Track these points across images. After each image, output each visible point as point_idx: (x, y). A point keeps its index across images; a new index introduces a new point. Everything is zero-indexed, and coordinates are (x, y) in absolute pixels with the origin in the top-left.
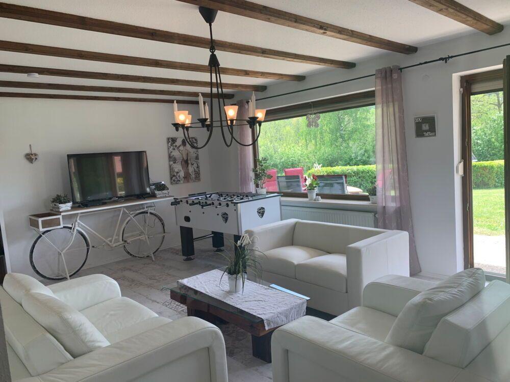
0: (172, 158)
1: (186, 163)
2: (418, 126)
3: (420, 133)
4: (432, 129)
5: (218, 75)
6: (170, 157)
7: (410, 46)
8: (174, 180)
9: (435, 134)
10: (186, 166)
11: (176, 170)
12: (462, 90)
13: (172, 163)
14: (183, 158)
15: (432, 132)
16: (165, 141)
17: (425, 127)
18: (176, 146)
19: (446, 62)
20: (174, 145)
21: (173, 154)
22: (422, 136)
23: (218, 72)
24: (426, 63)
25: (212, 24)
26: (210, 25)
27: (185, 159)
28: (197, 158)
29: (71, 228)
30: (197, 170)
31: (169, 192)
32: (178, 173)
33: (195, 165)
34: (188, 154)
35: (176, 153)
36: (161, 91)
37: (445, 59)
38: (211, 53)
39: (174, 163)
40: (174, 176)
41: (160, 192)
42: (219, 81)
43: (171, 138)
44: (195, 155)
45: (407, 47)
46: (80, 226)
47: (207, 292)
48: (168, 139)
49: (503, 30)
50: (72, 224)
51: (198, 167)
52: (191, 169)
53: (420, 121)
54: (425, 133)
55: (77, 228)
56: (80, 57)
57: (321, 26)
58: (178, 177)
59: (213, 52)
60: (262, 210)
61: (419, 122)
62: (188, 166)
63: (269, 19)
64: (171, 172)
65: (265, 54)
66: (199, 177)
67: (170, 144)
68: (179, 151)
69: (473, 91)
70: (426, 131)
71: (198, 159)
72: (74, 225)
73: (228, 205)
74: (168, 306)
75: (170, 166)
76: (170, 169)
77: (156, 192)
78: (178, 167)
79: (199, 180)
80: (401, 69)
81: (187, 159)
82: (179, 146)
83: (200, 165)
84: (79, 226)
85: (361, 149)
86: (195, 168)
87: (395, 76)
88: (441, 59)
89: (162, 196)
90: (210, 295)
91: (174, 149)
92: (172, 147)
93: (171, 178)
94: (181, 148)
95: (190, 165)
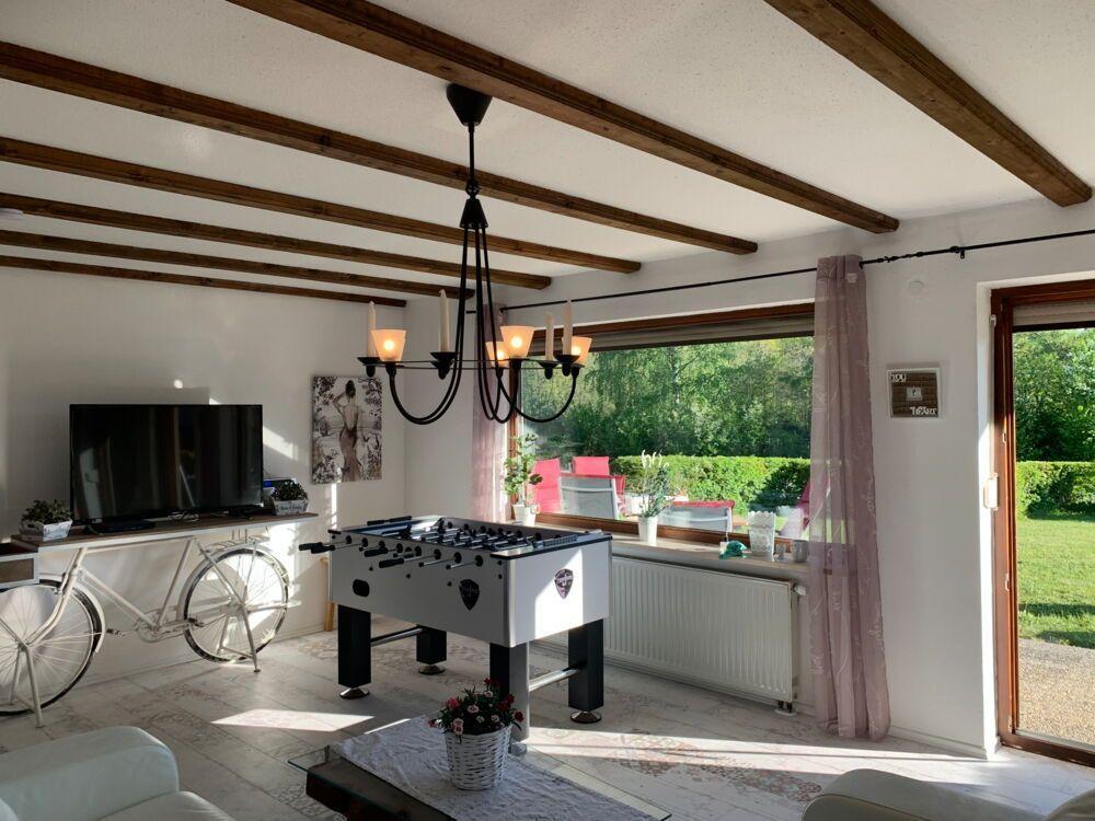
0: (318, 424)
1: (351, 435)
2: (898, 390)
3: (901, 408)
4: (930, 401)
5: (482, 251)
6: (315, 421)
7: (885, 216)
8: (320, 476)
9: (936, 412)
10: (351, 442)
11: (327, 452)
12: (994, 318)
13: (317, 434)
14: (345, 424)
15: (929, 406)
16: (307, 384)
17: (915, 394)
18: (331, 396)
19: (963, 255)
20: (328, 392)
21: (322, 413)
22: (908, 414)
23: (481, 246)
24: (920, 254)
25: (476, 128)
26: (471, 131)
27: (350, 426)
28: (378, 426)
29: (58, 584)
30: (374, 453)
31: (306, 505)
32: (330, 458)
33: (373, 441)
34: (357, 416)
35: (330, 414)
36: (310, 271)
37: (960, 250)
38: (469, 197)
39: (324, 435)
40: (321, 465)
41: (285, 504)
42: (483, 265)
43: (323, 378)
44: (373, 419)
45: (879, 217)
46: (83, 578)
47: (405, 785)
48: (315, 379)
49: (1090, 197)
50: (64, 575)
51: (378, 447)
52: (362, 451)
53: (904, 381)
54: (913, 408)
55: (74, 583)
56: (135, 179)
57: (715, 155)
58: (329, 468)
59: (473, 195)
60: (566, 578)
61: (900, 384)
62: (355, 442)
63: (606, 129)
64: (313, 456)
65: (571, 207)
66: (379, 469)
67: (317, 390)
68: (338, 407)
69: (1018, 322)
70: (917, 404)
71: (380, 429)
72: (67, 576)
73: (479, 561)
74: (293, 804)
75: (314, 442)
76: (313, 450)
77: (276, 503)
78: (331, 445)
79: (379, 476)
80: (862, 263)
81: (355, 427)
82: (339, 397)
83: (384, 442)
84: (79, 581)
85: (715, 418)
86: (372, 449)
87: (852, 277)
88: (954, 249)
89: (289, 512)
90: (413, 794)
91: (327, 403)
92: (321, 398)
93: (314, 471)
94: (344, 401)
95: (359, 442)
